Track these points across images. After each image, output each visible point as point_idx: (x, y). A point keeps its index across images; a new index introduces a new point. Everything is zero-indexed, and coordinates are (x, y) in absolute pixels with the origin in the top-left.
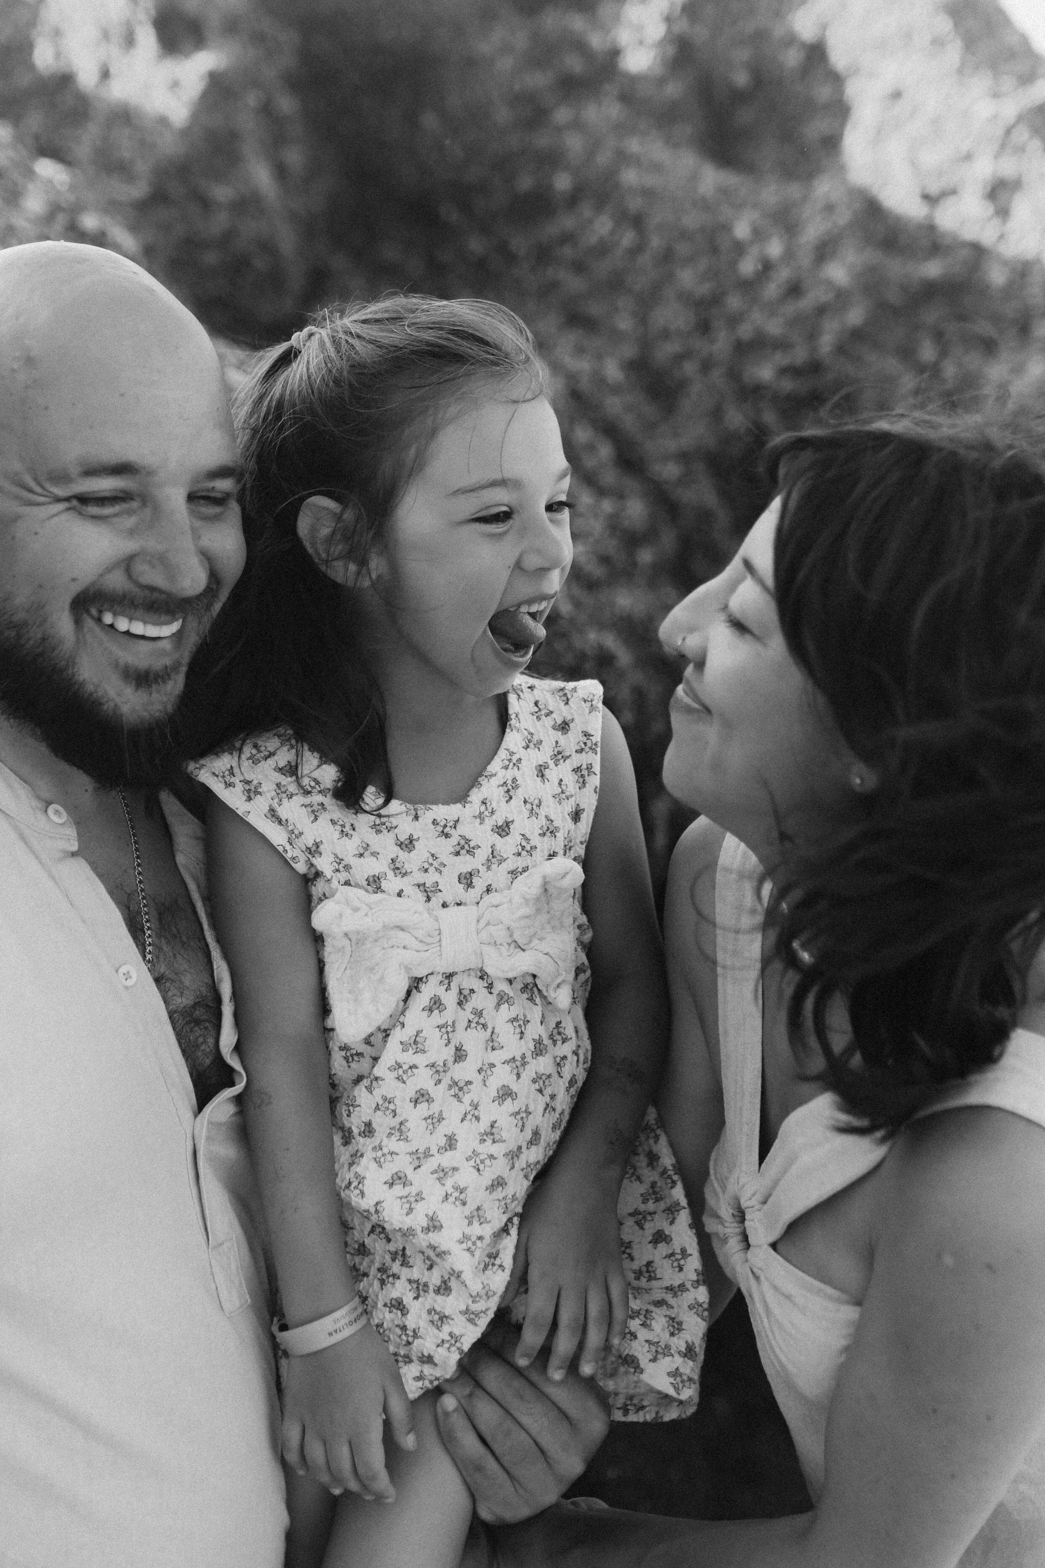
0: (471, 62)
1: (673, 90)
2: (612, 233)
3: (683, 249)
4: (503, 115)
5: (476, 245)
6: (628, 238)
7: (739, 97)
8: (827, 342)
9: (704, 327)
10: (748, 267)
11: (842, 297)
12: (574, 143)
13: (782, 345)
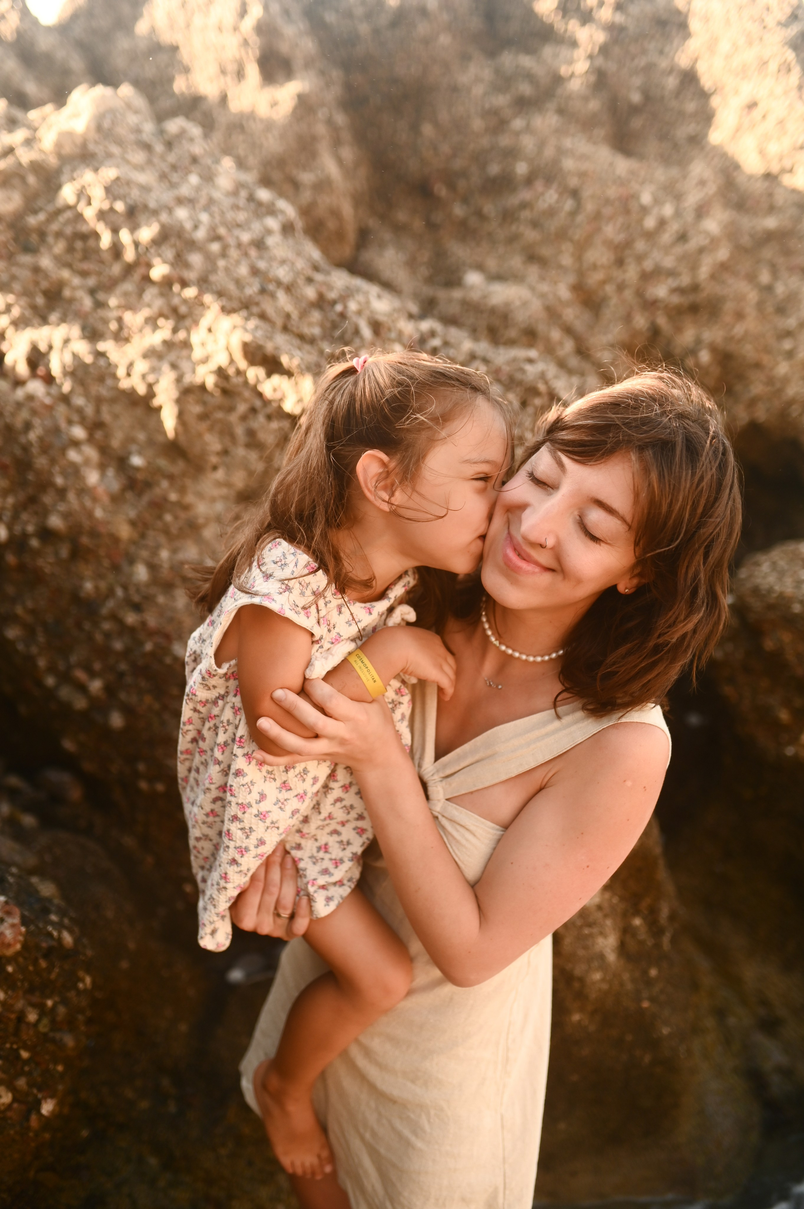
0: (455, 89)
1: (594, 105)
2: (557, 202)
3: (607, 211)
4: (477, 124)
5: (459, 210)
6: (569, 204)
7: (635, 110)
8: (704, 271)
9: (620, 262)
10: (650, 223)
11: (714, 242)
12: (528, 143)
13: (672, 273)
